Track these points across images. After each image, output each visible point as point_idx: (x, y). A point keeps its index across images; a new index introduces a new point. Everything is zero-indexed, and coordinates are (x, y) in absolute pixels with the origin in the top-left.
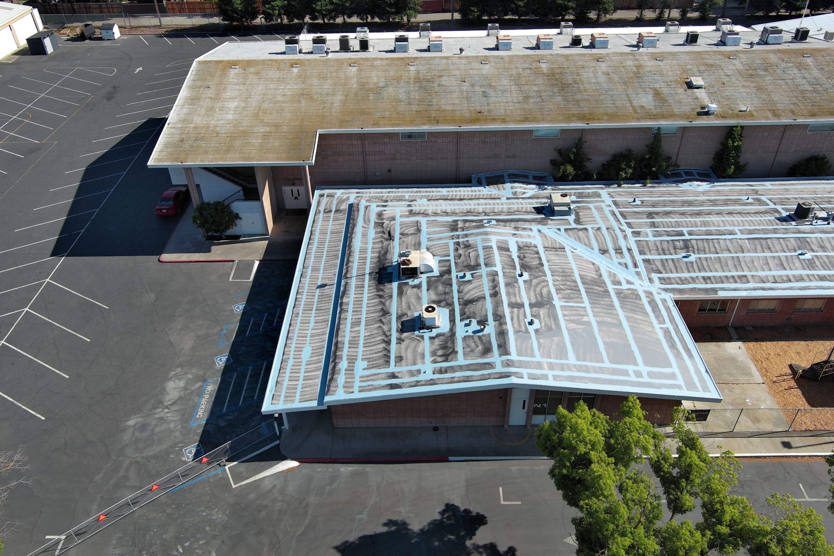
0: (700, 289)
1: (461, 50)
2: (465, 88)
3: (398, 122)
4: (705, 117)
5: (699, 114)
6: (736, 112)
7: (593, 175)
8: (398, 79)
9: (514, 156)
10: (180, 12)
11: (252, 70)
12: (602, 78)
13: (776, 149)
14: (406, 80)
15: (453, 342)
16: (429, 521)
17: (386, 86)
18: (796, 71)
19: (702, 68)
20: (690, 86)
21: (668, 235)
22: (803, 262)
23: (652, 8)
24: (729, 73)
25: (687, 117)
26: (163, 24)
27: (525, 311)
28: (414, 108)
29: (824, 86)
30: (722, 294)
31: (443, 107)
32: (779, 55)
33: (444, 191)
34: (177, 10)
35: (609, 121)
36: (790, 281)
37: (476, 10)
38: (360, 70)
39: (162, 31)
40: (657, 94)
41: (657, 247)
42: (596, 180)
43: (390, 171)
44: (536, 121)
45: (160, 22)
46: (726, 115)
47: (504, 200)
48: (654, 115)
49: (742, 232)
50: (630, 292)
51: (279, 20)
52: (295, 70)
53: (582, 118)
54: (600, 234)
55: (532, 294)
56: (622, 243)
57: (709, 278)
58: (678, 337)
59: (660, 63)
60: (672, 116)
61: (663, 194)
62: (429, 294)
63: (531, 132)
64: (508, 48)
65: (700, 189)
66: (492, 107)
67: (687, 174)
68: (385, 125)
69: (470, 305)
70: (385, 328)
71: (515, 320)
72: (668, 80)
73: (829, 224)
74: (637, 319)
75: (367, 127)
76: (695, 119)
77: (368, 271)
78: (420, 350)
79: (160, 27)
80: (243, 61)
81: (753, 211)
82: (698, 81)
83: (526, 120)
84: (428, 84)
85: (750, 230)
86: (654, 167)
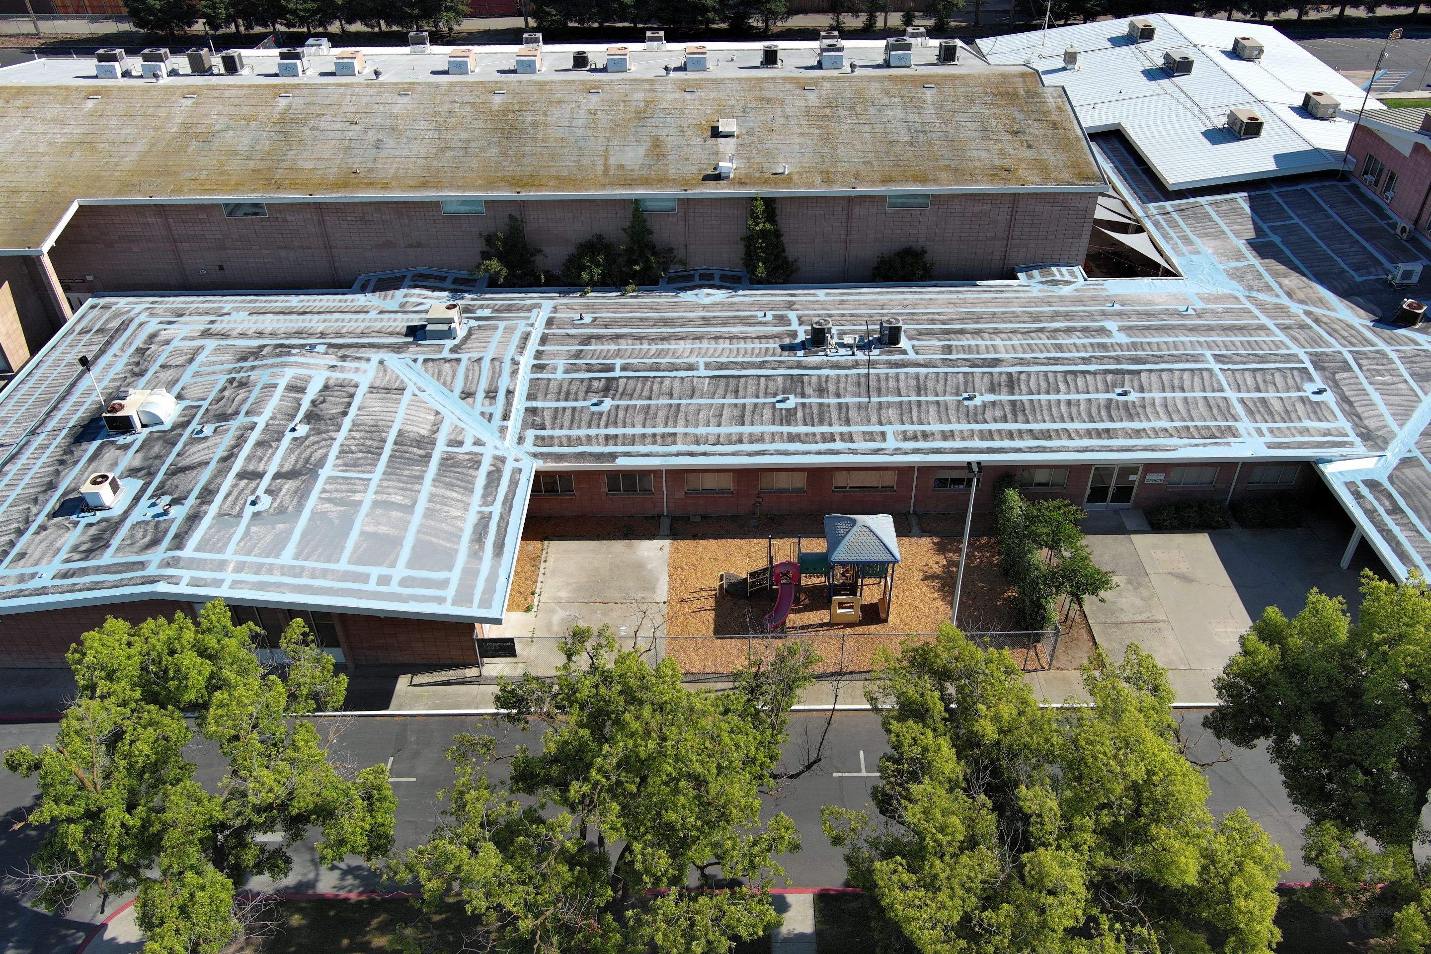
0: (591, 455)
1: (377, 73)
2: (351, 134)
3: (215, 187)
4: (712, 183)
5: (707, 178)
6: (768, 174)
7: (539, 277)
8: (248, 119)
9: (419, 245)
10: (77, 12)
11: (20, 102)
12: (582, 118)
13: (843, 237)
14: (264, 120)
15: (113, 533)
16: (10, 809)
17: (225, 131)
18: (899, 110)
19: (752, 104)
20: (716, 133)
21: (588, 371)
22: (777, 413)
23: (855, 12)
24: (789, 111)
25: (684, 183)
26: (42, 30)
27: (258, 485)
28: (252, 165)
29: (929, 135)
30: (623, 462)
31: (300, 164)
32: (886, 84)
33: (294, 301)
34: (71, 9)
35: (556, 188)
36: (740, 441)
37: (553, 12)
38: (197, 105)
39: (36, 43)
40: (657, 147)
41: (561, 388)
42: (545, 285)
43: (221, 268)
44: (438, 186)
45: (37, 28)
46: (748, 181)
47: (373, 314)
48: (633, 180)
49: (708, 366)
50: (467, 457)
51: (233, 26)
52: (90, 103)
53: (517, 183)
54: (477, 368)
55: (292, 459)
56: (503, 384)
57: (616, 437)
58: (498, 526)
59: (688, 96)
60: (663, 180)
61: (641, 308)
62: (134, 458)
63: (435, 205)
64: (463, 71)
65: (707, 301)
66: (379, 164)
67: (703, 276)
68: (190, 192)
69: (181, 476)
70: (34, 510)
71: (231, 498)
72: (685, 124)
73: (853, 354)
74: (448, 498)
75: (159, 195)
76: (695, 186)
77: (71, 424)
78: (58, 544)
79: (36, 35)
80: (11, 88)
81: (755, 335)
82: (727, 125)
83: (424, 185)
84: (296, 127)
85: (722, 364)
86: (638, 264)
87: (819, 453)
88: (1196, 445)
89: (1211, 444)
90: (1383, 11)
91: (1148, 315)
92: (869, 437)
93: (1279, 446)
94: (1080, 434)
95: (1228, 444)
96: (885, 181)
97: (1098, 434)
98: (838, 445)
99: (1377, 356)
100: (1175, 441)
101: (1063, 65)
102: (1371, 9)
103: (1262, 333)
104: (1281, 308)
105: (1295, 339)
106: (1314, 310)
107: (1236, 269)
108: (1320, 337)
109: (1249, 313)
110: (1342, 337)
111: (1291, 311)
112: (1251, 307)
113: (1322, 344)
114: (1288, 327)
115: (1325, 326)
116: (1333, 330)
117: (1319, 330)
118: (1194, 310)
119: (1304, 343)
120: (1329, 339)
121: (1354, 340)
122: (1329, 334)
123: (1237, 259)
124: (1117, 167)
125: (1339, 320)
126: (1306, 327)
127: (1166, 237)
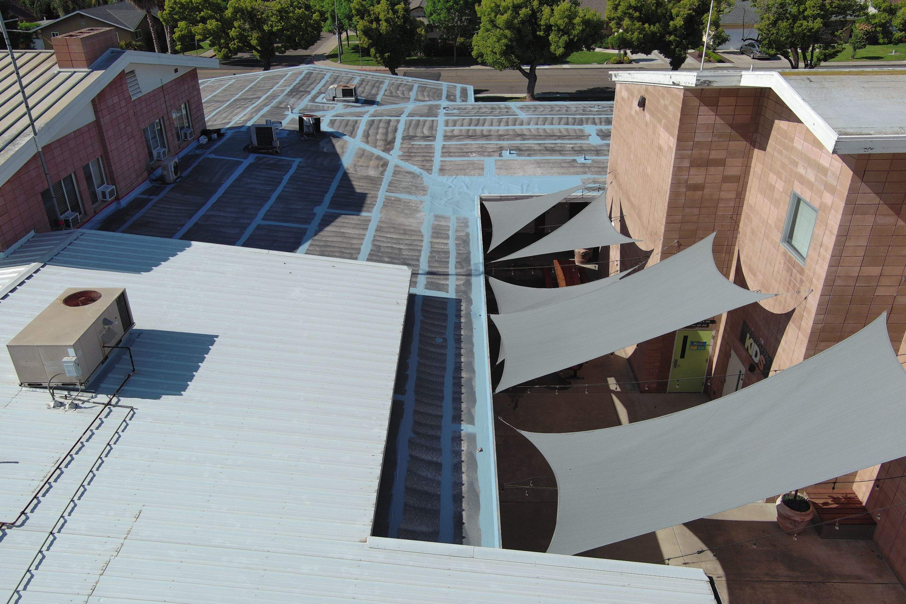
91: (549, 150)
103: (456, 133)
104: (408, 156)
105: (432, 127)
106: (377, 152)
107: (410, 193)
108: (407, 129)
109: (446, 152)
110: (387, 128)
111: (401, 153)
112: (437, 159)
113: (413, 123)
114: (425, 138)
115: (390, 137)
116: (386, 134)
117: (399, 135)
118: (500, 155)
119: (427, 125)
120: (401, 127)
121: (382, 125)
122: (395, 130)
123: (399, 200)
124: (457, 418)
125: (367, 142)
126: (408, 138)
127: (464, 241)
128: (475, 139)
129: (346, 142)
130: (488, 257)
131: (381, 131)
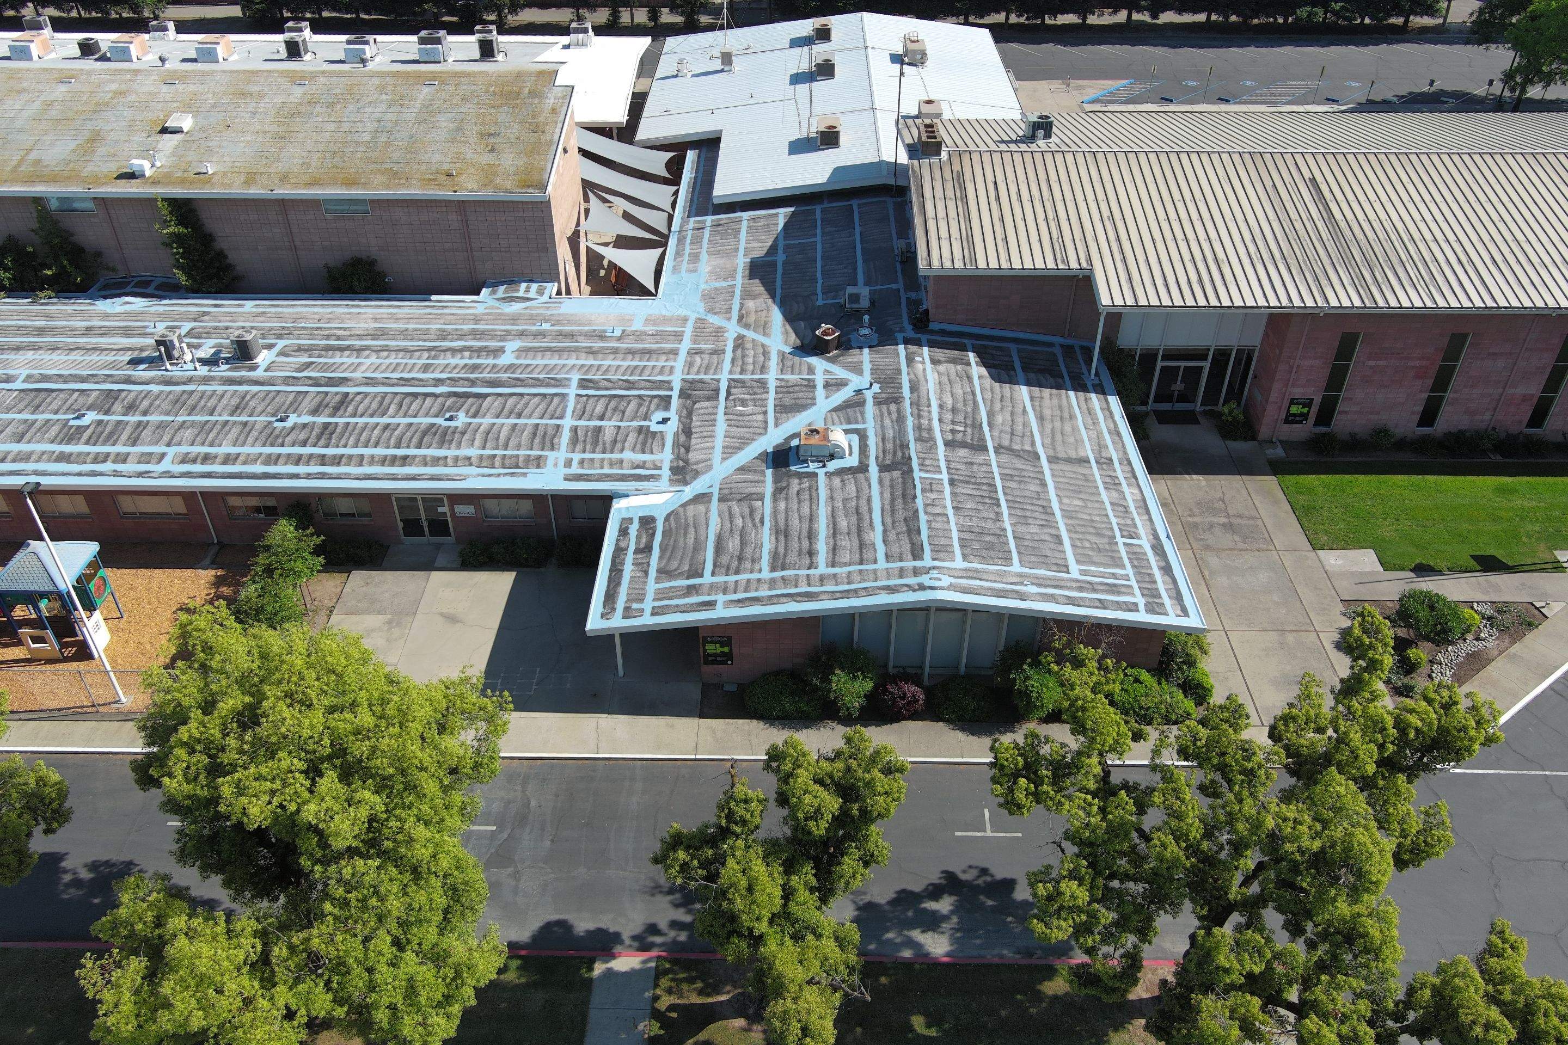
6: (190, 174)
13: (288, 244)
22: (65, 430)
32: (387, 79)
40: (92, 142)
46: (163, 180)
60: (72, 178)
65: (118, 309)
67: (139, 284)
72: (140, 118)
73: (196, 369)
76: (110, 184)
82: (182, 120)
85: (46, 376)
86: (50, 268)
87: (79, 474)
88: (489, 476)
89: (506, 474)
90: (1168, 17)
91: (570, 336)
92: (146, 458)
93: (579, 478)
94: (373, 460)
95: (525, 475)
96: (310, 184)
97: (394, 460)
98: (108, 467)
99: (756, 384)
100: (473, 470)
101: (720, 68)
102: (1154, 16)
103: (664, 357)
104: (718, 332)
105: (691, 365)
106: (750, 334)
107: (716, 289)
108: (720, 363)
109: (678, 336)
110: (743, 363)
111: (726, 335)
112: (689, 330)
113: (712, 371)
114: (699, 352)
115: (739, 352)
116: (743, 356)
117: (729, 355)
118: (624, 331)
119: (695, 369)
120: (727, 365)
121: (751, 368)
122: (733, 360)
123: (725, 279)
124: (696, 178)
125: (763, 346)
126: (719, 352)
127: (678, 254)
128: (644, 349)
129: (786, 343)
130: (664, 244)
131: (750, 360)
